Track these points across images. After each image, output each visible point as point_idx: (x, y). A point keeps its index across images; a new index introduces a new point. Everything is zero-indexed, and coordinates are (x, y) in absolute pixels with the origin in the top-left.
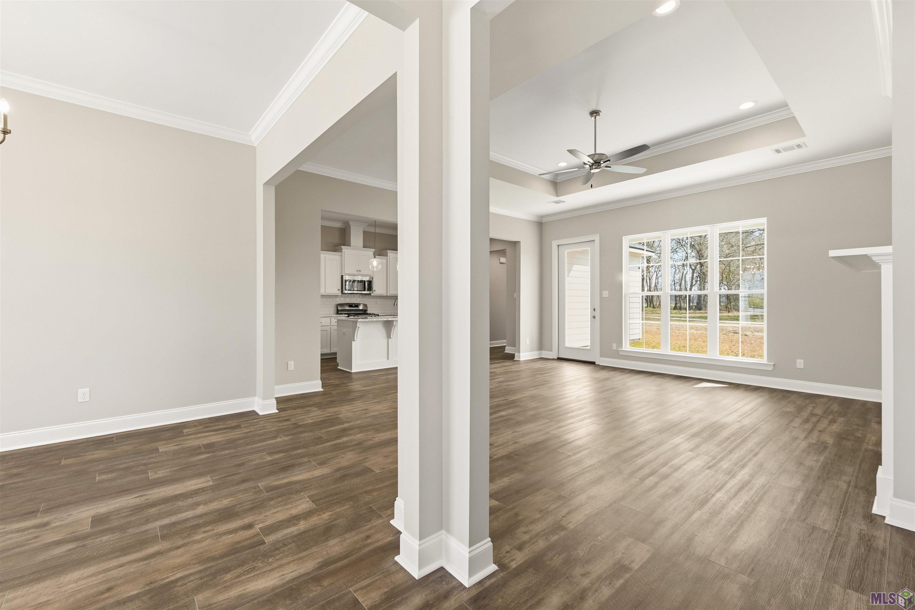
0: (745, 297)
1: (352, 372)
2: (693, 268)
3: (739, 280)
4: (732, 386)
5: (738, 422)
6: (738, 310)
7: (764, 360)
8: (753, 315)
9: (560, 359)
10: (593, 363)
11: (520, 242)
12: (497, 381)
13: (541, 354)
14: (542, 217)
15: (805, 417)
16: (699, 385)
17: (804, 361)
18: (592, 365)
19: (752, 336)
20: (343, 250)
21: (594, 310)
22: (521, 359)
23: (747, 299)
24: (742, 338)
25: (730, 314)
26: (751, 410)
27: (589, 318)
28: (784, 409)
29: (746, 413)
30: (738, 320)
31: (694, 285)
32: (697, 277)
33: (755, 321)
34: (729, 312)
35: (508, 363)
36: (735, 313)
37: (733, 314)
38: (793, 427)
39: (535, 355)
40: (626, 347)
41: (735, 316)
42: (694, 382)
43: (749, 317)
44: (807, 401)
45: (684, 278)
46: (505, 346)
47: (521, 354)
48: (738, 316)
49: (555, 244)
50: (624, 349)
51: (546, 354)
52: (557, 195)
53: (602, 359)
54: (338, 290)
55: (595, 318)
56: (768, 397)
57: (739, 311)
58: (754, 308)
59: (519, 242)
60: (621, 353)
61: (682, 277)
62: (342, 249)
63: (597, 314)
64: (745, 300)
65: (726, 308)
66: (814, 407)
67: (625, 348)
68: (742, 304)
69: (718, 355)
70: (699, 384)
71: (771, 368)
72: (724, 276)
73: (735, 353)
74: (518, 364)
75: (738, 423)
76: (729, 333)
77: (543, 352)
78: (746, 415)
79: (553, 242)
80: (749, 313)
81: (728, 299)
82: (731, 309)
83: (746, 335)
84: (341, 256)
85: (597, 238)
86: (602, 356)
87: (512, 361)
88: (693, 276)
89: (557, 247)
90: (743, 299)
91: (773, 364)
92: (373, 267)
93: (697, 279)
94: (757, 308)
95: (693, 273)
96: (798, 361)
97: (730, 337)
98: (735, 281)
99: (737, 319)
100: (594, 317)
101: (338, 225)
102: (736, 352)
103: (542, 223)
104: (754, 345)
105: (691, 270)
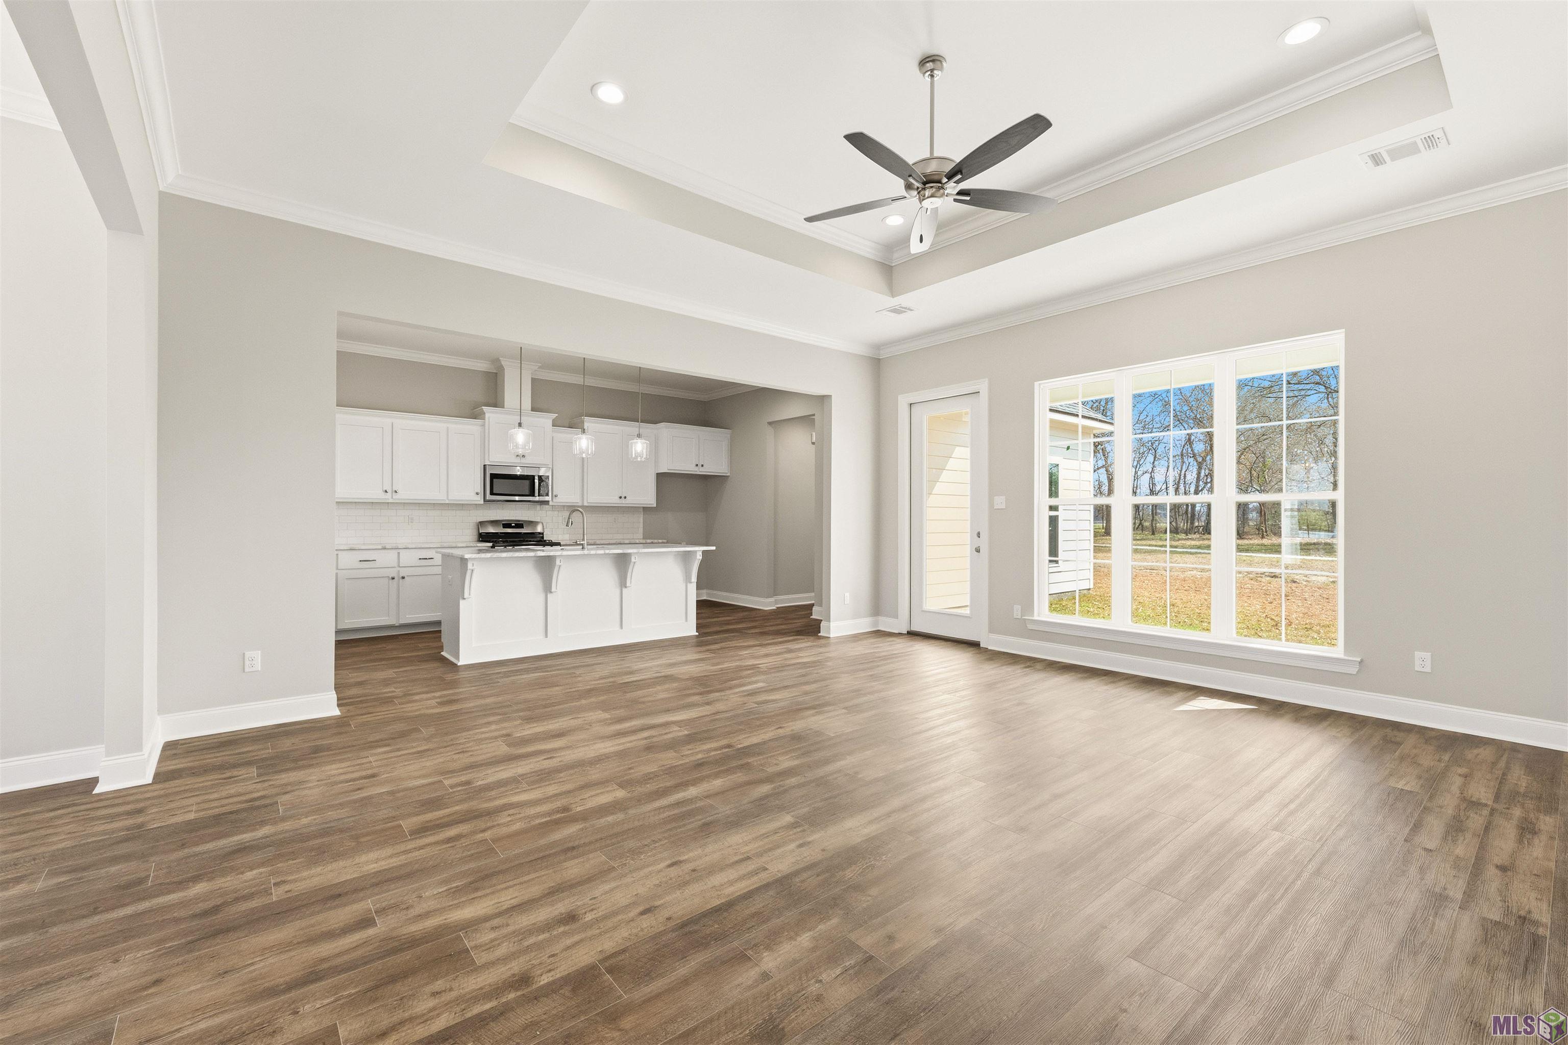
0: (1292, 510)
1: (459, 664)
2: (1200, 459)
3: (1281, 480)
4: (1264, 708)
5: (1276, 828)
6: (1278, 534)
7: (1338, 651)
8: (1306, 542)
9: (912, 634)
10: (974, 645)
11: (831, 396)
12: (743, 691)
13: (876, 623)
14: (878, 347)
15: (1450, 811)
16: (1191, 703)
17: (1432, 656)
18: (972, 649)
19: (1305, 583)
20: (487, 415)
21: (979, 535)
22: (832, 636)
23: (1296, 513)
24: (1286, 587)
25: (1265, 541)
26: (1308, 785)
27: (968, 550)
28: (1392, 783)
29: (1297, 796)
30: (1279, 552)
31: (1202, 490)
32: (1207, 476)
33: (1310, 555)
34: (1263, 537)
35: (804, 643)
36: (1274, 540)
37: (1270, 541)
38: (1426, 849)
39: (864, 625)
40: (1042, 612)
41: (1274, 545)
42: (1180, 695)
43: (1299, 548)
44: (1446, 757)
45: (1182, 478)
46: (813, 605)
47: (832, 624)
48: (1280, 545)
49: (903, 401)
50: (1036, 618)
51: (887, 624)
52: (893, 293)
53: (994, 636)
54: (477, 494)
55: (979, 552)
56: (1349, 741)
57: (1280, 536)
58: (1308, 530)
59: (829, 397)
60: (1030, 627)
61: (1180, 475)
62: (484, 413)
63: (984, 543)
64: (1292, 517)
65: (1258, 530)
66: (1466, 776)
67: (1039, 616)
68: (1287, 522)
69: (1235, 635)
70: (1191, 700)
71: (1353, 670)
72: (1255, 474)
73: (1272, 619)
74: (825, 646)
75: (1276, 835)
76: (1262, 577)
77: (881, 618)
78: (1297, 802)
79: (900, 397)
80: (1298, 540)
81: (1261, 516)
82: (1266, 532)
83: (1295, 582)
84: (483, 425)
85: (983, 386)
86: (992, 630)
87: (812, 638)
88: (1199, 474)
89: (907, 408)
90: (1289, 513)
91: (1359, 659)
92: (517, 446)
93: (1206, 480)
94: (1313, 530)
95: (1200, 468)
96: (1418, 654)
97: (1263, 584)
98: (1275, 482)
99: (1277, 549)
100: (978, 550)
101: (481, 366)
102: (1273, 617)
103: (880, 359)
104: (1309, 603)
105: (1195, 464)
